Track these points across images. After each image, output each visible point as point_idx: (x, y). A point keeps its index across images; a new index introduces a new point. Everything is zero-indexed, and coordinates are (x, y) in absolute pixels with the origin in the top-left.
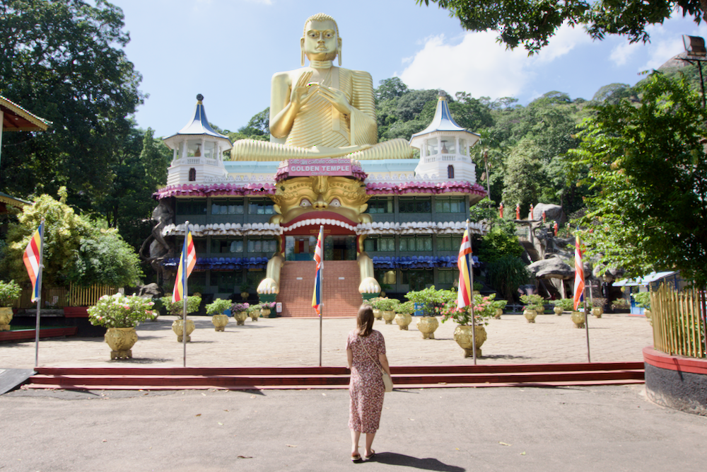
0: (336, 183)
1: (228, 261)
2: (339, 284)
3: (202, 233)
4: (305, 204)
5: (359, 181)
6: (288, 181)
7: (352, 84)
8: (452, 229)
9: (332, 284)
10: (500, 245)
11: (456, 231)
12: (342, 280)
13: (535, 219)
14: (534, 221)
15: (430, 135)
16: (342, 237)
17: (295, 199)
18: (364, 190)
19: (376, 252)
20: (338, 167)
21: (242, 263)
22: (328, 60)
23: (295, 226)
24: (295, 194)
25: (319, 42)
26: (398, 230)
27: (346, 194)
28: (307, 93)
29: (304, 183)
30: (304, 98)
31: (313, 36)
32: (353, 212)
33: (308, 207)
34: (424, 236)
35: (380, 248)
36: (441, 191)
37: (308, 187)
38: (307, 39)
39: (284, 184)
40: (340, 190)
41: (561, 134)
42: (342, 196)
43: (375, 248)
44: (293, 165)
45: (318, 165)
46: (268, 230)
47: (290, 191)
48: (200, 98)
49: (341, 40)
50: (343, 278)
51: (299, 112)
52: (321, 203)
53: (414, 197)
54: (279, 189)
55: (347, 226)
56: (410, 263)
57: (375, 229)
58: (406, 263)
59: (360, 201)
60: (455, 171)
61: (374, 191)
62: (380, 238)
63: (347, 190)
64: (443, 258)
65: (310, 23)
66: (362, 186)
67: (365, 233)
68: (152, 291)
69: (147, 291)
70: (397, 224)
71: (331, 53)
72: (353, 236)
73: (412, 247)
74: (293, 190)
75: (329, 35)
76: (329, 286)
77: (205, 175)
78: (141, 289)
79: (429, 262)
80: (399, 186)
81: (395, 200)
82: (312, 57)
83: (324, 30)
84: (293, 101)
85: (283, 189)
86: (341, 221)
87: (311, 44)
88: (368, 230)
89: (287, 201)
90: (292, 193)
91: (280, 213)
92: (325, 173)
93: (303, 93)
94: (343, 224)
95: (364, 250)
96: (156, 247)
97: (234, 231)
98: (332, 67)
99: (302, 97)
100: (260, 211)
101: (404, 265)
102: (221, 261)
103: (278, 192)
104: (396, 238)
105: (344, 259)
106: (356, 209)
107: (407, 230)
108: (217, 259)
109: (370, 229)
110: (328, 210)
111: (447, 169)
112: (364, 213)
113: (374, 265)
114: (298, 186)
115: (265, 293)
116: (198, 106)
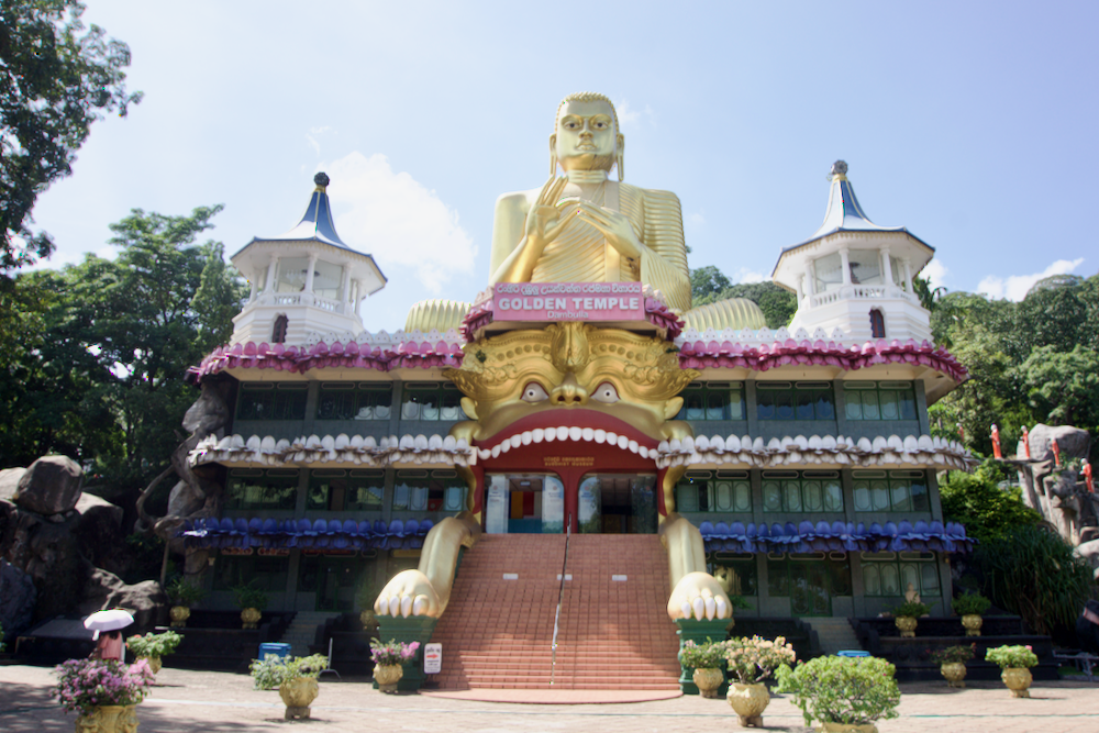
0: (608, 344)
1: (334, 529)
2: (613, 593)
3: (281, 457)
4: (536, 393)
5: (662, 341)
6: (494, 339)
7: (644, 211)
8: (898, 455)
9: (594, 594)
10: (983, 507)
11: (907, 459)
12: (619, 584)
13: (1034, 456)
14: (1033, 461)
15: (824, 241)
16: (622, 479)
17: (510, 383)
18: (674, 360)
19: (705, 515)
20: (613, 301)
21: (371, 534)
22: (598, 168)
23: (506, 446)
24: (511, 371)
25: (582, 136)
26: (760, 456)
27: (631, 370)
28: (557, 218)
29: (532, 344)
30: (552, 228)
31: (572, 125)
32: (649, 415)
33: (541, 402)
34: (822, 477)
35: (715, 504)
36: (862, 363)
37: (541, 353)
38: (562, 134)
39: (485, 347)
40: (616, 363)
41: (1038, 309)
42: (622, 376)
43: (703, 506)
44: (505, 294)
45: (566, 295)
46: (437, 452)
47: (499, 364)
48: (322, 180)
49: (622, 137)
50: (623, 578)
51: (542, 255)
52: (570, 390)
53: (793, 382)
54: (473, 357)
55: (634, 447)
56: (796, 539)
57: (703, 453)
58: (786, 539)
59: (665, 389)
60: (888, 322)
61: (700, 359)
62: (714, 479)
63: (633, 361)
64: (878, 529)
65: (567, 105)
66: (669, 351)
67: (680, 461)
68: (137, 601)
69: (124, 601)
70: (759, 442)
71: (605, 156)
72: (648, 476)
73: (794, 503)
74: (507, 360)
75: (600, 125)
76: (585, 597)
77: (306, 329)
78: (110, 596)
79: (844, 537)
80: (760, 349)
81: (748, 391)
82: (571, 164)
83: (591, 115)
84: (530, 233)
85: (482, 358)
86: (619, 434)
87: (569, 142)
88: (686, 455)
89: (491, 388)
90: (503, 368)
91: (476, 417)
92: (581, 315)
93: (549, 217)
94: (623, 442)
95: (676, 509)
96: (182, 493)
97: (356, 452)
98: (606, 182)
99: (548, 226)
100: (430, 414)
101: (781, 543)
102: (317, 530)
103: (469, 364)
104: (753, 478)
105: (628, 530)
106: (655, 409)
107: (785, 455)
108: (307, 522)
109: (693, 451)
110: (588, 408)
111: (869, 317)
112: (674, 418)
113: (706, 544)
114: (518, 351)
115: (395, 613)
116: (315, 194)
